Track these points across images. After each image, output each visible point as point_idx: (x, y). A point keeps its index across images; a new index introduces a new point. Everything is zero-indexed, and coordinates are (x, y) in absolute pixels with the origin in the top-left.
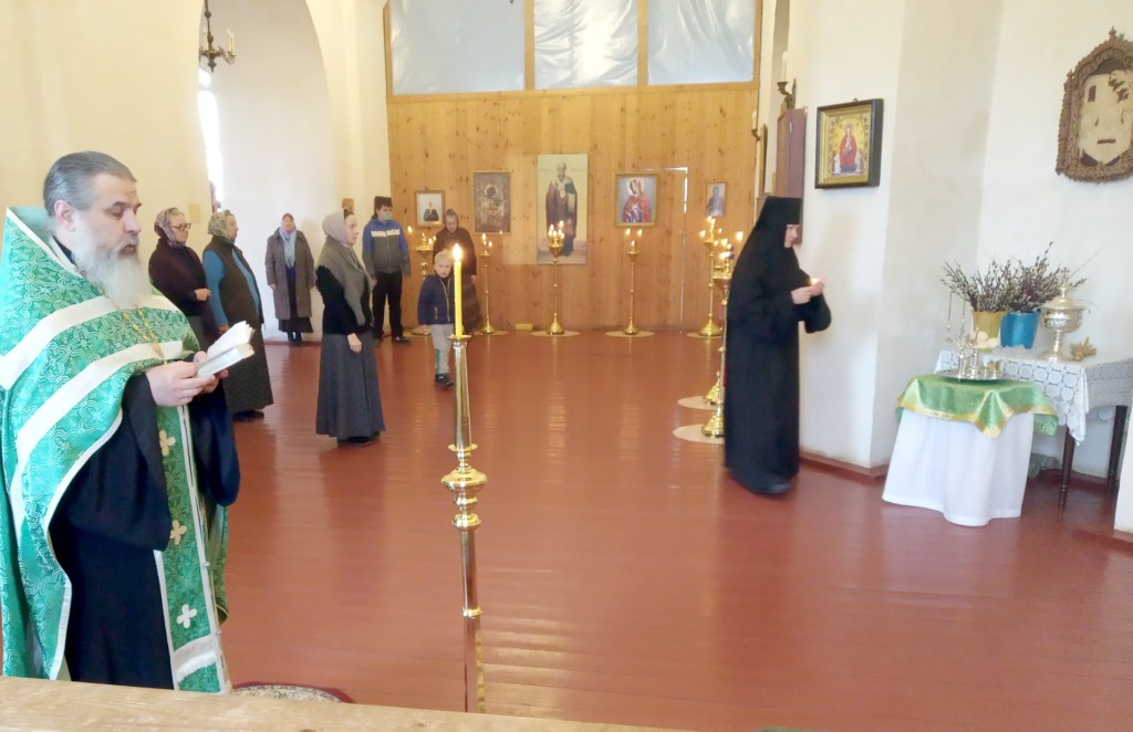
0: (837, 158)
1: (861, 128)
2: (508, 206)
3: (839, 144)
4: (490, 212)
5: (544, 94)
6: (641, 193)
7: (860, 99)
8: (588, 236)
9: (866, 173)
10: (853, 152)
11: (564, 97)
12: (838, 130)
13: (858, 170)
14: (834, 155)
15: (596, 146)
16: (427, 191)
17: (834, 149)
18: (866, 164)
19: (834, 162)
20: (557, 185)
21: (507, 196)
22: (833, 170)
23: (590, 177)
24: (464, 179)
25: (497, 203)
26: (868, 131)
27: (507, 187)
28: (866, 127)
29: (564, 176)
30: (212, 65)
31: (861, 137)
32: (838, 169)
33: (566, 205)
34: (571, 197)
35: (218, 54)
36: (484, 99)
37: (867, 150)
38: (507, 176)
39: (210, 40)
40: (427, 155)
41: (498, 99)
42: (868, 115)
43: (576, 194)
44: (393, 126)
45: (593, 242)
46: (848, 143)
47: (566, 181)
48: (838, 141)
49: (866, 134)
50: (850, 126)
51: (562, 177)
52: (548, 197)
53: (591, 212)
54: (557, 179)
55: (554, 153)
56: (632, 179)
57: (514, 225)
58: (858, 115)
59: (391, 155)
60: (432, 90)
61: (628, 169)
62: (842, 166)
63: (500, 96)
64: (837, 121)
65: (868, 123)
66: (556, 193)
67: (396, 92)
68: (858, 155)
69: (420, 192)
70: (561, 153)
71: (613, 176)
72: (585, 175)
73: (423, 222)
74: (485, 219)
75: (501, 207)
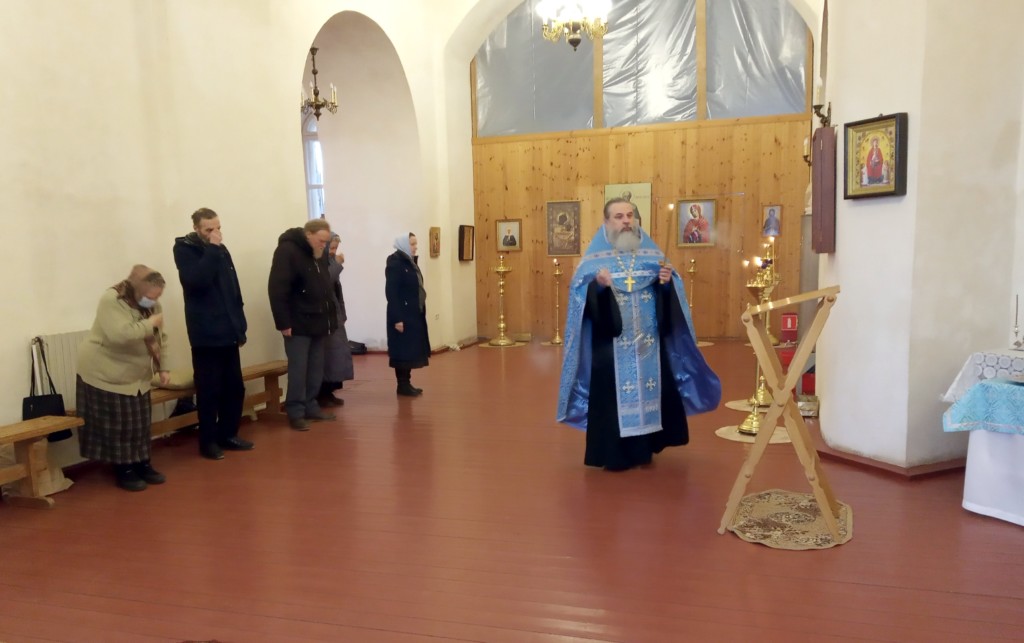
0: (865, 170)
1: (886, 141)
2: (578, 231)
3: (866, 158)
4: (561, 237)
5: (612, 132)
6: (700, 217)
7: (885, 114)
9: (893, 183)
10: (880, 163)
11: (629, 135)
12: (864, 144)
13: (885, 181)
14: (862, 168)
15: (658, 176)
16: (506, 220)
17: (862, 162)
18: (892, 175)
19: (862, 174)
21: (578, 224)
22: (861, 181)
23: (654, 204)
24: (539, 208)
25: (569, 228)
26: (893, 144)
27: (577, 214)
28: (891, 140)
30: (318, 115)
31: (887, 148)
32: (865, 181)
35: (323, 105)
36: (557, 138)
37: (893, 162)
38: (577, 205)
39: (316, 93)
40: (507, 189)
41: (571, 137)
42: (893, 129)
44: (476, 164)
46: (874, 156)
48: (865, 154)
49: (891, 146)
50: (876, 140)
55: (619, 183)
56: (692, 204)
58: (884, 130)
59: (475, 190)
60: (513, 133)
61: (689, 193)
62: (869, 178)
63: (572, 135)
64: (864, 135)
65: (893, 135)
67: (481, 134)
68: (884, 166)
69: (500, 221)
70: (627, 183)
71: (675, 202)
72: (649, 202)
73: (502, 247)
74: (557, 243)
75: (572, 232)
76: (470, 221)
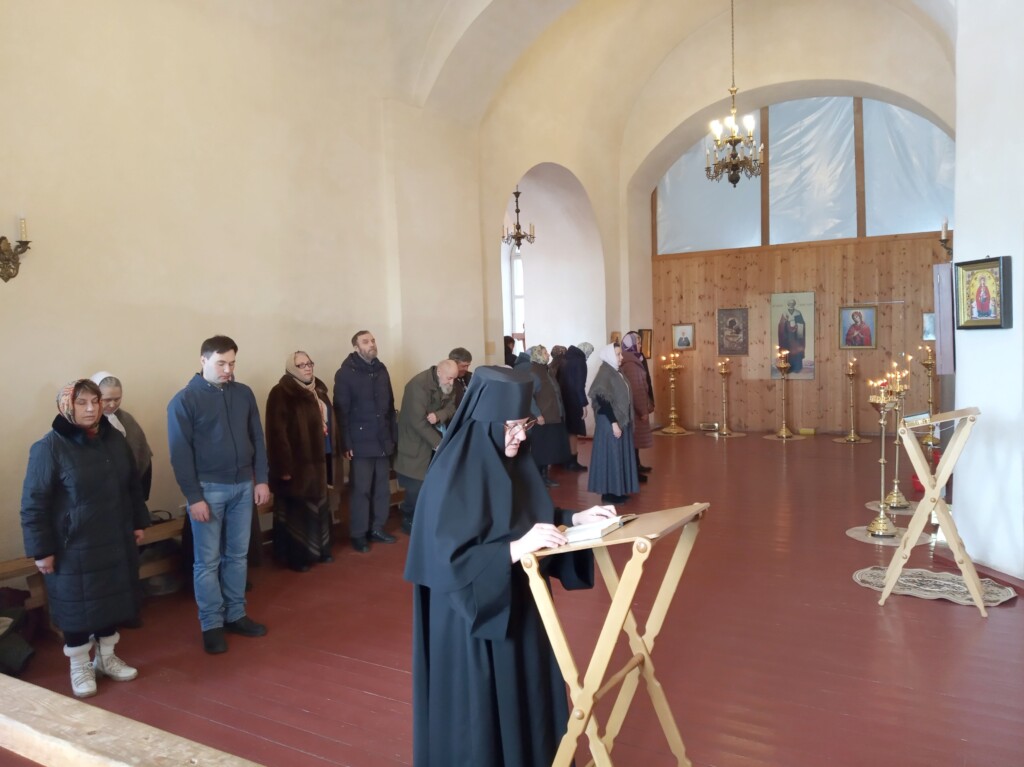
0: (974, 304)
2: (746, 334)
3: (974, 293)
4: (731, 339)
5: (778, 247)
6: (862, 322)
7: (992, 256)
8: (815, 357)
9: (999, 317)
10: (987, 299)
11: (793, 248)
13: (992, 315)
15: (821, 286)
16: (681, 324)
17: (972, 297)
18: (998, 310)
20: (787, 317)
21: (746, 327)
23: (817, 310)
24: (711, 313)
25: (738, 331)
26: (998, 283)
27: (745, 319)
28: (996, 279)
29: (793, 310)
30: (519, 244)
32: (975, 314)
33: (796, 332)
34: (800, 326)
35: (523, 237)
36: (727, 254)
37: (998, 299)
38: (745, 312)
39: (518, 228)
40: (682, 297)
41: (739, 253)
42: (997, 270)
43: (803, 323)
44: (656, 277)
45: (820, 362)
46: (982, 293)
47: (795, 314)
49: (997, 285)
50: (983, 278)
51: (791, 312)
52: (780, 326)
53: (818, 338)
54: (788, 312)
55: (785, 292)
56: (853, 311)
57: (752, 348)
58: (989, 270)
59: (654, 298)
60: (687, 249)
61: (851, 303)
62: (979, 312)
63: (741, 251)
64: (973, 274)
65: (1001, 276)
66: (787, 323)
67: (660, 252)
68: (991, 302)
69: (675, 325)
70: (791, 292)
71: (837, 309)
72: (812, 309)
73: (676, 346)
74: (727, 344)
75: (741, 335)
76: (648, 324)
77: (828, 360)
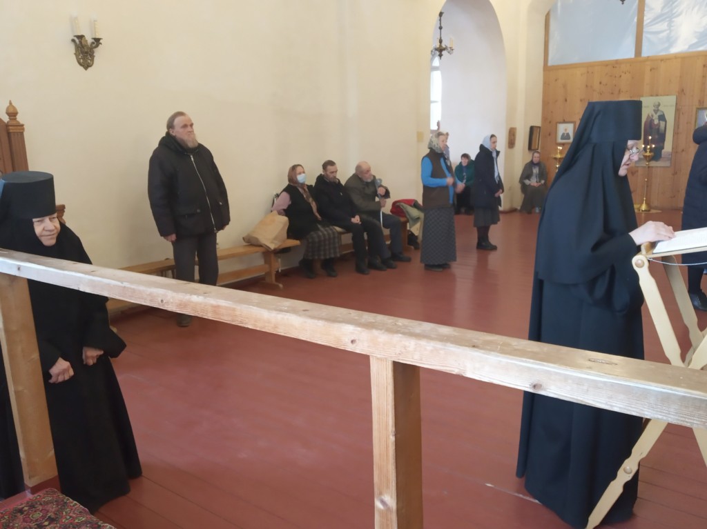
5: (648, 59)
8: (673, 149)
11: (662, 60)
15: (683, 90)
16: (564, 122)
20: (652, 116)
23: (678, 110)
29: (658, 110)
30: (440, 56)
33: (658, 129)
35: (444, 49)
36: (606, 64)
39: (441, 41)
40: (566, 100)
41: (616, 64)
43: (666, 122)
44: (546, 84)
45: (677, 152)
47: (659, 114)
51: (656, 111)
53: (676, 133)
54: (653, 113)
55: (652, 96)
59: (544, 101)
60: (573, 61)
63: (617, 62)
66: (652, 121)
67: (550, 64)
69: (560, 123)
70: (657, 95)
71: (694, 110)
72: (673, 109)
73: (559, 140)
76: (538, 123)
77: (683, 150)
